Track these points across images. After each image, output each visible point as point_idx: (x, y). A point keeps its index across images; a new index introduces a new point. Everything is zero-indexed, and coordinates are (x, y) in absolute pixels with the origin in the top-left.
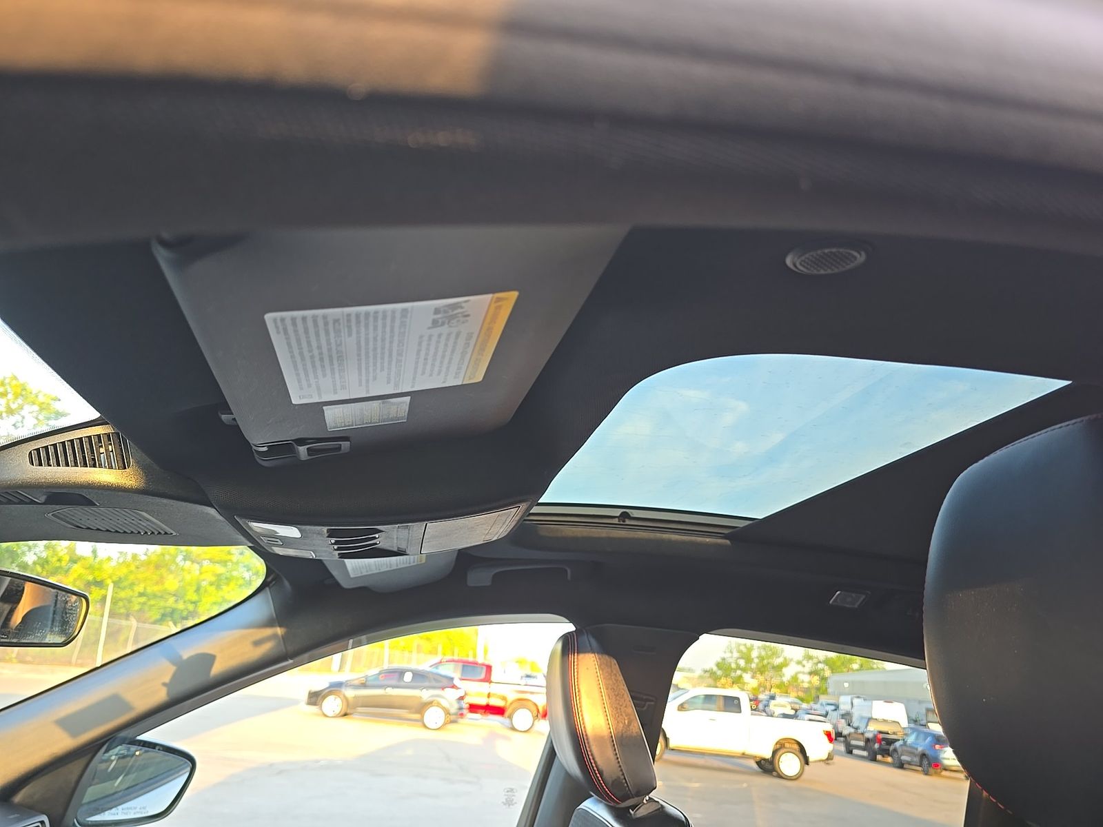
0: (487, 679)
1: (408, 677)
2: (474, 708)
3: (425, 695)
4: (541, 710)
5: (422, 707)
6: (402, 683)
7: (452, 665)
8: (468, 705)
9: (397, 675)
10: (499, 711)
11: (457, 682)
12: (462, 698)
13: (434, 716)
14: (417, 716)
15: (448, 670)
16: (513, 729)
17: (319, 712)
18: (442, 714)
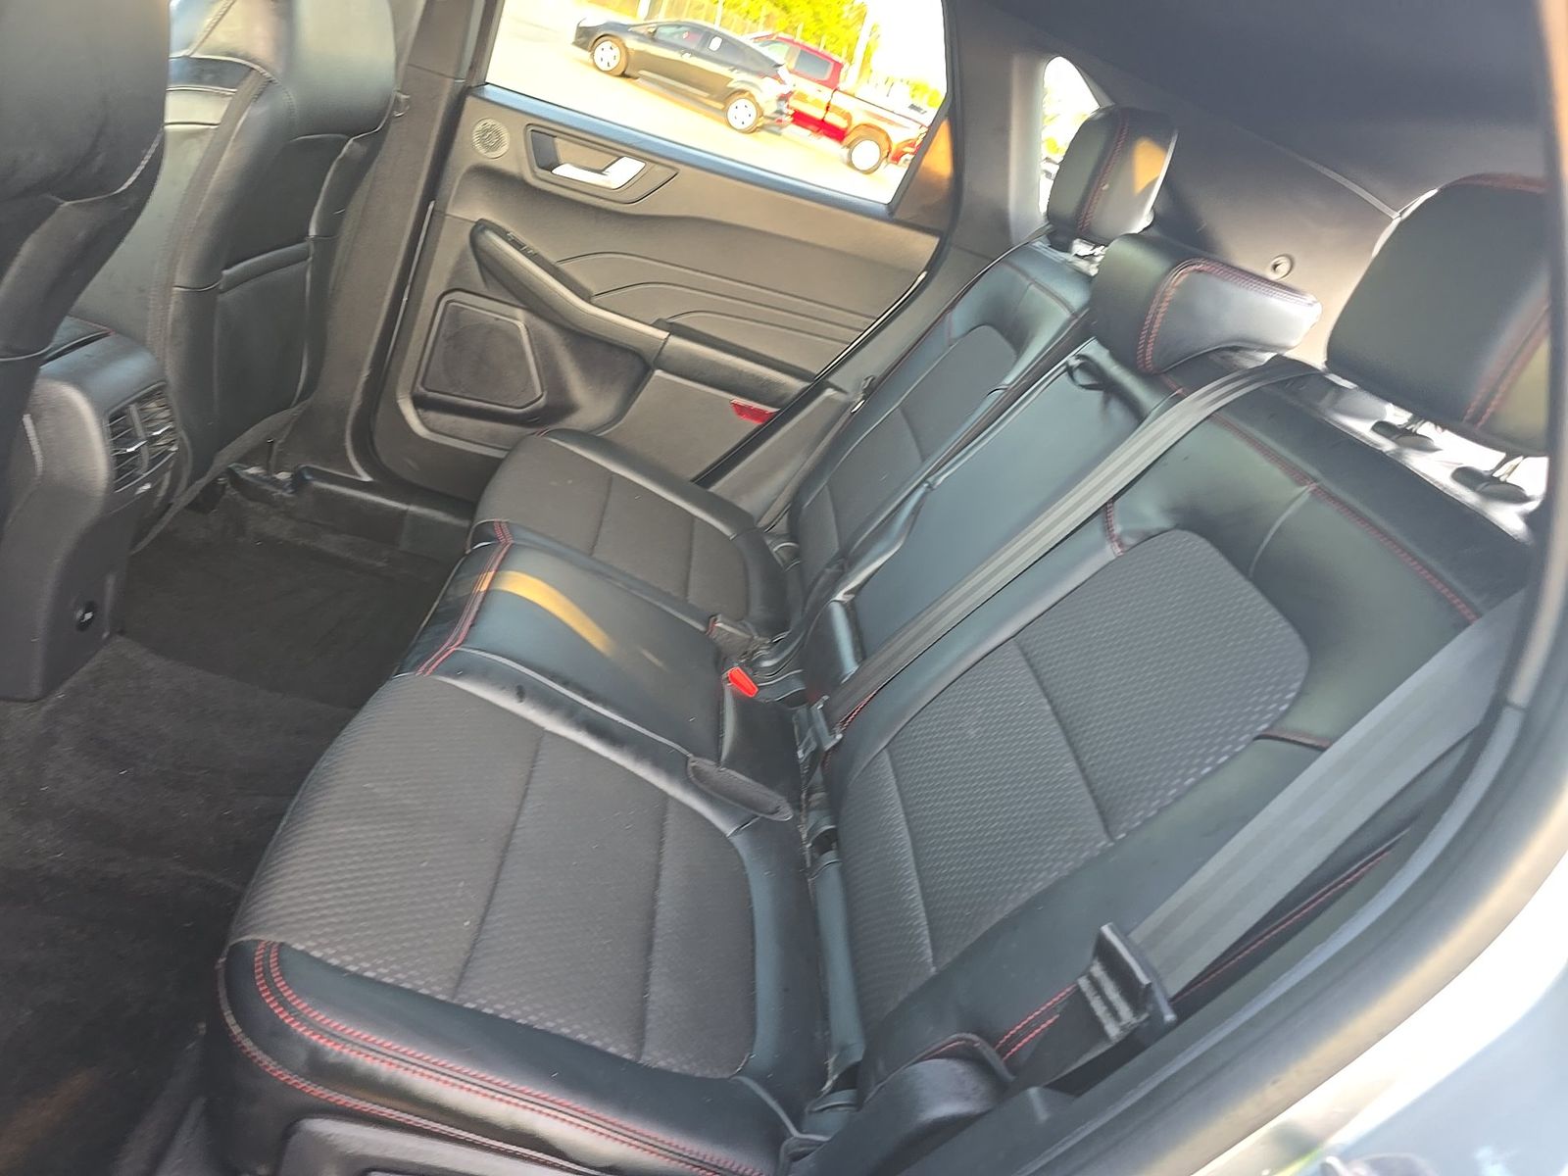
0: (833, 84)
1: (716, 43)
2: (800, 118)
3: (738, 79)
4: (894, 148)
5: (728, 96)
6: (705, 52)
7: (786, 47)
8: (791, 112)
9: (699, 38)
10: (837, 134)
11: (782, 71)
12: (784, 98)
13: (741, 112)
14: (720, 106)
15: (777, 53)
16: (850, 164)
17: (591, 61)
18: (752, 110)
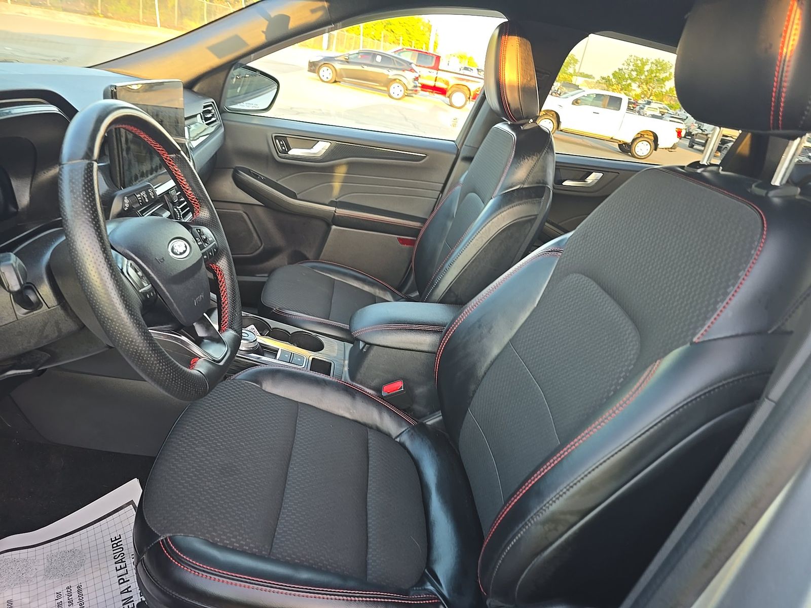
0: (436, 68)
1: (379, 58)
2: (425, 87)
3: (392, 74)
4: (472, 94)
5: (389, 82)
6: (374, 63)
7: (410, 53)
8: (420, 85)
9: (370, 57)
10: (442, 91)
11: (413, 66)
12: (416, 79)
13: (396, 89)
14: (385, 89)
15: (407, 56)
16: (451, 105)
17: (319, 78)
18: (401, 88)
